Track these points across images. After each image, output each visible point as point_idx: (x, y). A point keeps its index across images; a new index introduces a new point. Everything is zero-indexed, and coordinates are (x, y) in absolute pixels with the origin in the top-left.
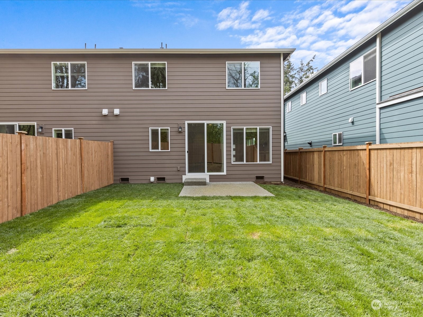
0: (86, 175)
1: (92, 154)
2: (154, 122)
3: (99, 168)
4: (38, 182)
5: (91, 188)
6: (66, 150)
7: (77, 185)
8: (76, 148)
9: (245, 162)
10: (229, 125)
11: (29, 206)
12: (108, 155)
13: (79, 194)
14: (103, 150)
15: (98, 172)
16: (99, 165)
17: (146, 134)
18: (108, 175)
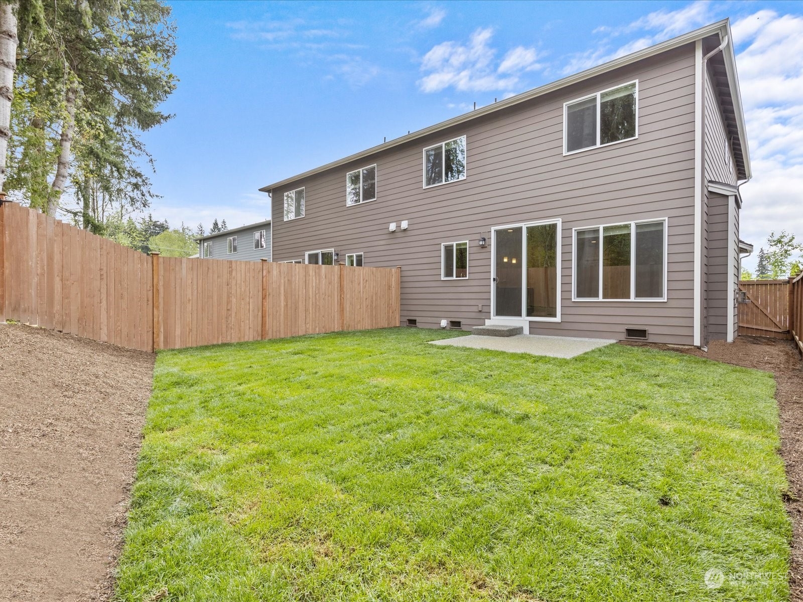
0: (348, 309)
1: (359, 284)
2: (449, 234)
3: (372, 302)
4: (281, 309)
5: (356, 326)
6: (318, 278)
7: (334, 320)
8: (334, 276)
9: (601, 299)
10: (568, 226)
11: (270, 333)
12: (389, 287)
13: (336, 331)
14: (379, 279)
15: (369, 307)
16: (372, 298)
17: (436, 254)
18: (389, 312)
